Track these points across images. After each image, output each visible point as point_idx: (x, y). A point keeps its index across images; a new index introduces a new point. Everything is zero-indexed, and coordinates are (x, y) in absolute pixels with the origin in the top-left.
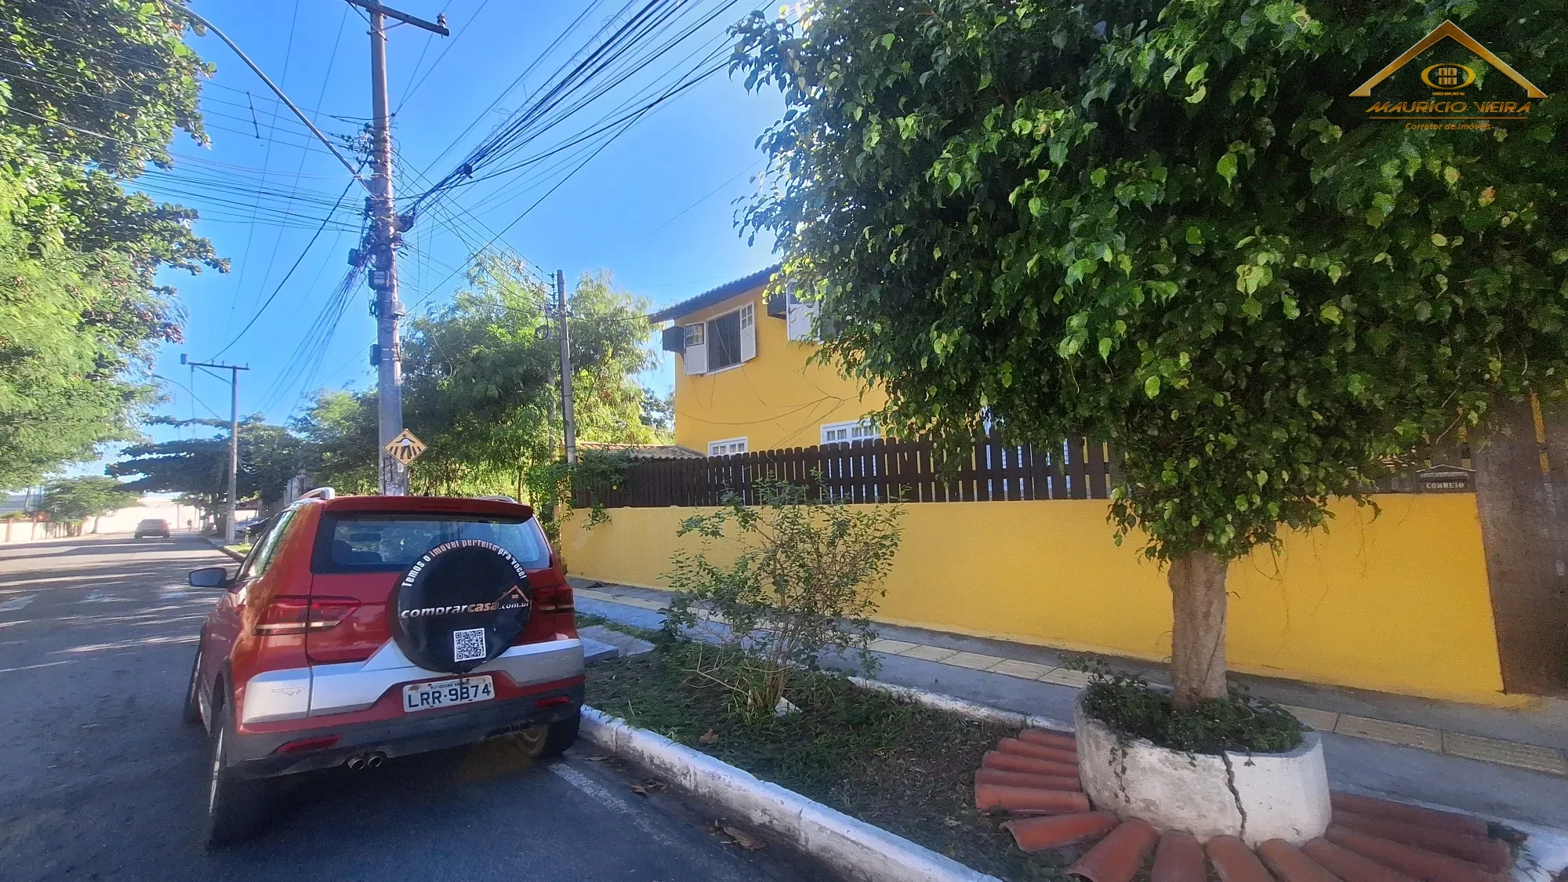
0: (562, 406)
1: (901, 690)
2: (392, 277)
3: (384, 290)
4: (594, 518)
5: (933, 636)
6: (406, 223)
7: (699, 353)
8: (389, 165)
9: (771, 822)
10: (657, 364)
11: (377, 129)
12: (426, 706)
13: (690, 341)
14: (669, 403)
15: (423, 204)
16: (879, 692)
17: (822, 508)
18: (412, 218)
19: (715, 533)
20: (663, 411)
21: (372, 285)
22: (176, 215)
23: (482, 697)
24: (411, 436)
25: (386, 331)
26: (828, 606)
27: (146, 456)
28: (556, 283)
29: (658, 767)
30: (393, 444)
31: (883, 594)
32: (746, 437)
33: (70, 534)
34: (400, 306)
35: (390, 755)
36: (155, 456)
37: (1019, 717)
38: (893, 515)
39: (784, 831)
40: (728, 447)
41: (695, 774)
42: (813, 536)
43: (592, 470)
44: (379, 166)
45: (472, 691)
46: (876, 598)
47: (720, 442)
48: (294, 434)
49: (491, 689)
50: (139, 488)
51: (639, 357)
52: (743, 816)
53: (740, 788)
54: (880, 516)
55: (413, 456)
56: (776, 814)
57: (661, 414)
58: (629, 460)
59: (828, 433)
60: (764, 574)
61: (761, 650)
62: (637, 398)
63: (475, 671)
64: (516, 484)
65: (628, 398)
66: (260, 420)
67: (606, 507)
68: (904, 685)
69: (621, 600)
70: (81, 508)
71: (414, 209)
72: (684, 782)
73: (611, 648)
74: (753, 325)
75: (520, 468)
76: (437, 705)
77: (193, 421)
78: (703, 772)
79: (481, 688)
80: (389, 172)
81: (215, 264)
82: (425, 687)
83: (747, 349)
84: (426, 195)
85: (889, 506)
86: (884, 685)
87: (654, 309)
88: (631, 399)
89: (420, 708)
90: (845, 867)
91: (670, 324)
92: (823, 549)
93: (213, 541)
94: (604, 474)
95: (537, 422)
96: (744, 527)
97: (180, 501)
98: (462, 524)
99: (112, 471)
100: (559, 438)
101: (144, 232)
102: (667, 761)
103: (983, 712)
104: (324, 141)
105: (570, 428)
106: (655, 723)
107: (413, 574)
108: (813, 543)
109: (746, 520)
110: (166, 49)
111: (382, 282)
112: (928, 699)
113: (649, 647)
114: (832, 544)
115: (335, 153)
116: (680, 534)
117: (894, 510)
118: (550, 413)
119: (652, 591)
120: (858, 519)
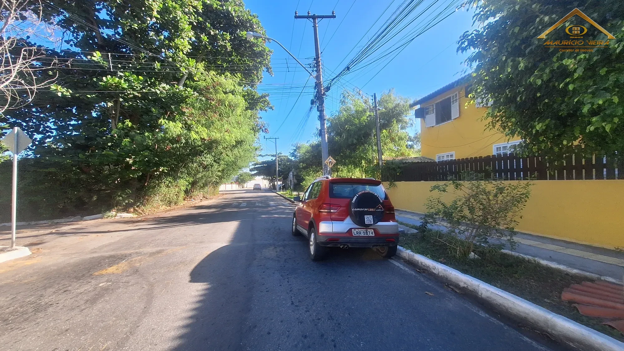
0: (377, 144)
1: (530, 257)
2: (323, 107)
3: (321, 111)
4: (390, 185)
5: (553, 241)
6: (328, 89)
7: (431, 118)
8: (321, 69)
9: (467, 287)
10: (413, 124)
11: (317, 59)
12: (358, 235)
13: (427, 113)
14: (415, 138)
15: (333, 82)
16: (519, 257)
17: (491, 182)
18: (330, 87)
19: (444, 191)
20: (413, 141)
21: (318, 110)
22: (265, 96)
23: (371, 235)
24: (331, 158)
25: (322, 125)
26: (493, 220)
27: (257, 166)
28: (373, 98)
29: (424, 266)
30: (327, 161)
31: (521, 217)
32: (454, 152)
33: (243, 188)
34: (326, 116)
35: (350, 246)
36: (259, 166)
37: (597, 276)
38: (527, 185)
39: (472, 290)
40: (445, 157)
41: (438, 269)
42: (487, 193)
43: (389, 168)
44: (318, 71)
45: (369, 233)
46: (517, 219)
47: (442, 154)
48: (290, 158)
49: (374, 233)
50: (255, 175)
51: (405, 123)
52: (456, 284)
53: (455, 275)
54: (520, 185)
55: (332, 165)
56: (469, 284)
57: (412, 142)
58: (403, 163)
59: (497, 148)
60: (464, 206)
61: (463, 233)
62: (405, 139)
63: (369, 227)
64: (361, 173)
65: (401, 139)
66: (281, 154)
67: (395, 181)
68: (532, 256)
69: (402, 215)
70: (244, 181)
71: (330, 84)
72: (434, 271)
73: (402, 230)
74: (458, 103)
75: (362, 167)
76: (360, 235)
77: (266, 155)
78: (441, 268)
79: (371, 232)
80: (321, 72)
81: (271, 108)
82: (357, 230)
83: (455, 113)
84: (334, 79)
85: (526, 182)
86: (521, 255)
87: (411, 102)
88: (402, 139)
89: (356, 235)
90: (497, 304)
91: (418, 107)
92: (491, 198)
93: (273, 191)
94: (394, 169)
95: (368, 151)
96: (456, 189)
97: (264, 179)
98: (356, 186)
99: (251, 170)
100: (375, 155)
101: (258, 103)
102: (427, 264)
103: (575, 271)
104: (304, 68)
105: (380, 152)
106: (423, 253)
107: (354, 199)
108: (487, 196)
109: (457, 186)
110: (264, 51)
111: (321, 109)
112: (544, 262)
113: (415, 231)
114: (496, 196)
115: (307, 70)
116: (431, 191)
117: (528, 183)
118: (372, 147)
119: (414, 213)
120: (509, 187)
